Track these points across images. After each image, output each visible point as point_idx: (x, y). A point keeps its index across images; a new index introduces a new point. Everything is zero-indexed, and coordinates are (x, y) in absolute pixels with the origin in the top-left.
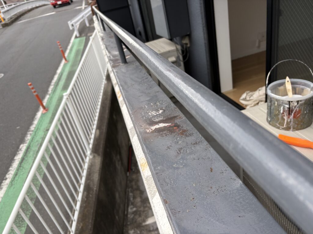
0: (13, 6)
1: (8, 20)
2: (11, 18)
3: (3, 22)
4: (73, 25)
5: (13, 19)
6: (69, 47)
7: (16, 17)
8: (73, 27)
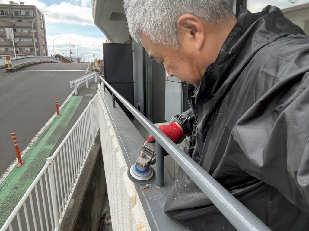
0: (24, 57)
1: (14, 68)
2: (18, 66)
3: (9, 68)
4: (74, 84)
5: (19, 67)
6: (65, 103)
7: (23, 66)
8: (73, 86)
